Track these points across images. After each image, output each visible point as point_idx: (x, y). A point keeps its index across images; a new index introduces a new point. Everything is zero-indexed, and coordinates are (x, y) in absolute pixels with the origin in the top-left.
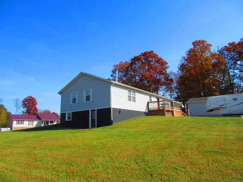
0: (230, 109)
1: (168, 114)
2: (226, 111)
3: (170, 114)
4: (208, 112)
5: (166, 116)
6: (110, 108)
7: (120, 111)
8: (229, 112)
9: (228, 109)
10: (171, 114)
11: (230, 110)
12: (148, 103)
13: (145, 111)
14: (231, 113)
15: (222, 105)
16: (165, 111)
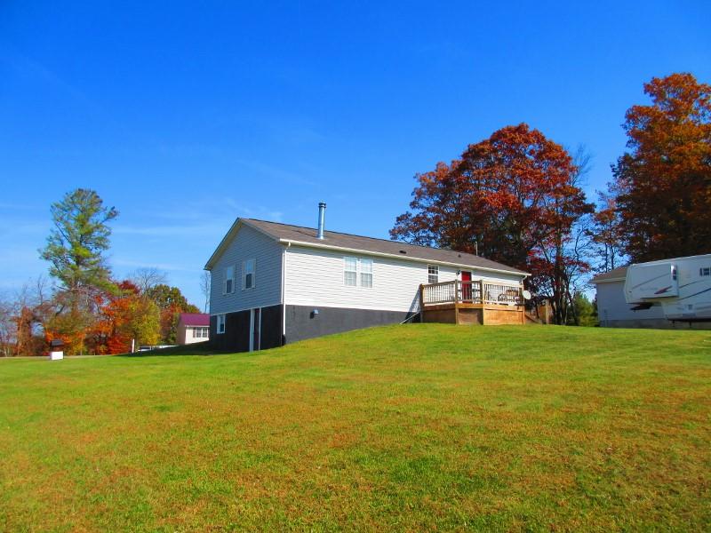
0: (689, 301)
1: (465, 320)
2: (679, 309)
3: (474, 317)
4: (635, 309)
5: (460, 323)
6: (280, 307)
7: (311, 313)
8: (688, 311)
9: (683, 303)
10: (476, 318)
11: (690, 306)
12: (421, 287)
13: (407, 310)
14: (694, 315)
15: (664, 291)
16: (457, 310)
